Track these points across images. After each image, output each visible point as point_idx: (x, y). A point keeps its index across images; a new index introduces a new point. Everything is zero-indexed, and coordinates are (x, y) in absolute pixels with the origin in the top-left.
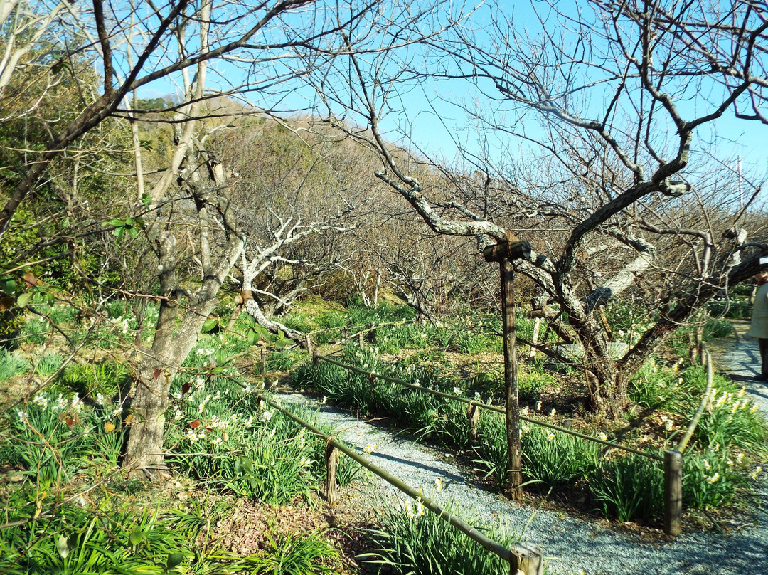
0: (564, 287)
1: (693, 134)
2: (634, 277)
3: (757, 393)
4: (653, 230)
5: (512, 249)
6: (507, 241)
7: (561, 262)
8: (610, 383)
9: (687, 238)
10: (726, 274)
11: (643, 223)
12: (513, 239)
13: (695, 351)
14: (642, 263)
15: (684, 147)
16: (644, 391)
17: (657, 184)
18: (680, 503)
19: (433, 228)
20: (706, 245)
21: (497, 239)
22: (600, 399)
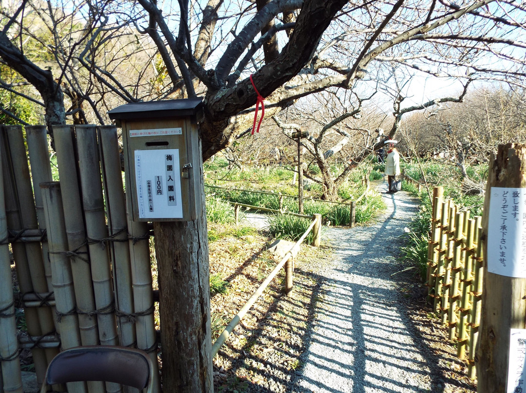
0: (318, 149)
1: (362, 102)
2: (342, 146)
3: (386, 197)
4: (349, 128)
5: (303, 134)
6: (300, 131)
7: (318, 139)
8: (331, 189)
9: (362, 132)
10: (373, 146)
11: (346, 125)
12: (303, 130)
13: (364, 182)
14: (345, 141)
15: (360, 106)
16: (343, 192)
17: (352, 114)
18: (354, 217)
19: (279, 126)
20: (368, 135)
21: (297, 130)
22: (327, 195)
